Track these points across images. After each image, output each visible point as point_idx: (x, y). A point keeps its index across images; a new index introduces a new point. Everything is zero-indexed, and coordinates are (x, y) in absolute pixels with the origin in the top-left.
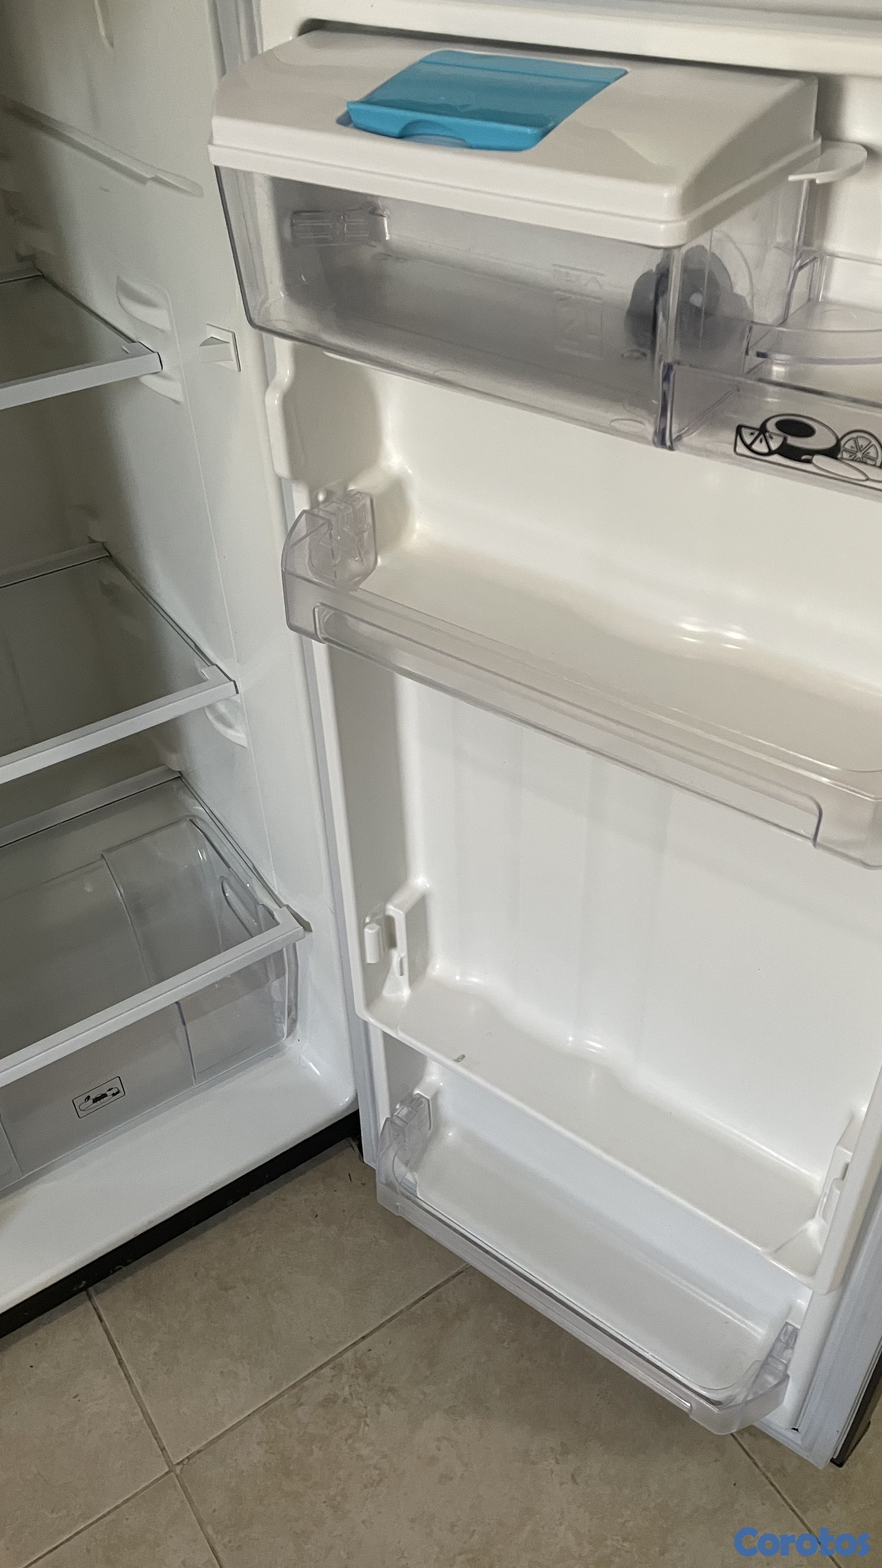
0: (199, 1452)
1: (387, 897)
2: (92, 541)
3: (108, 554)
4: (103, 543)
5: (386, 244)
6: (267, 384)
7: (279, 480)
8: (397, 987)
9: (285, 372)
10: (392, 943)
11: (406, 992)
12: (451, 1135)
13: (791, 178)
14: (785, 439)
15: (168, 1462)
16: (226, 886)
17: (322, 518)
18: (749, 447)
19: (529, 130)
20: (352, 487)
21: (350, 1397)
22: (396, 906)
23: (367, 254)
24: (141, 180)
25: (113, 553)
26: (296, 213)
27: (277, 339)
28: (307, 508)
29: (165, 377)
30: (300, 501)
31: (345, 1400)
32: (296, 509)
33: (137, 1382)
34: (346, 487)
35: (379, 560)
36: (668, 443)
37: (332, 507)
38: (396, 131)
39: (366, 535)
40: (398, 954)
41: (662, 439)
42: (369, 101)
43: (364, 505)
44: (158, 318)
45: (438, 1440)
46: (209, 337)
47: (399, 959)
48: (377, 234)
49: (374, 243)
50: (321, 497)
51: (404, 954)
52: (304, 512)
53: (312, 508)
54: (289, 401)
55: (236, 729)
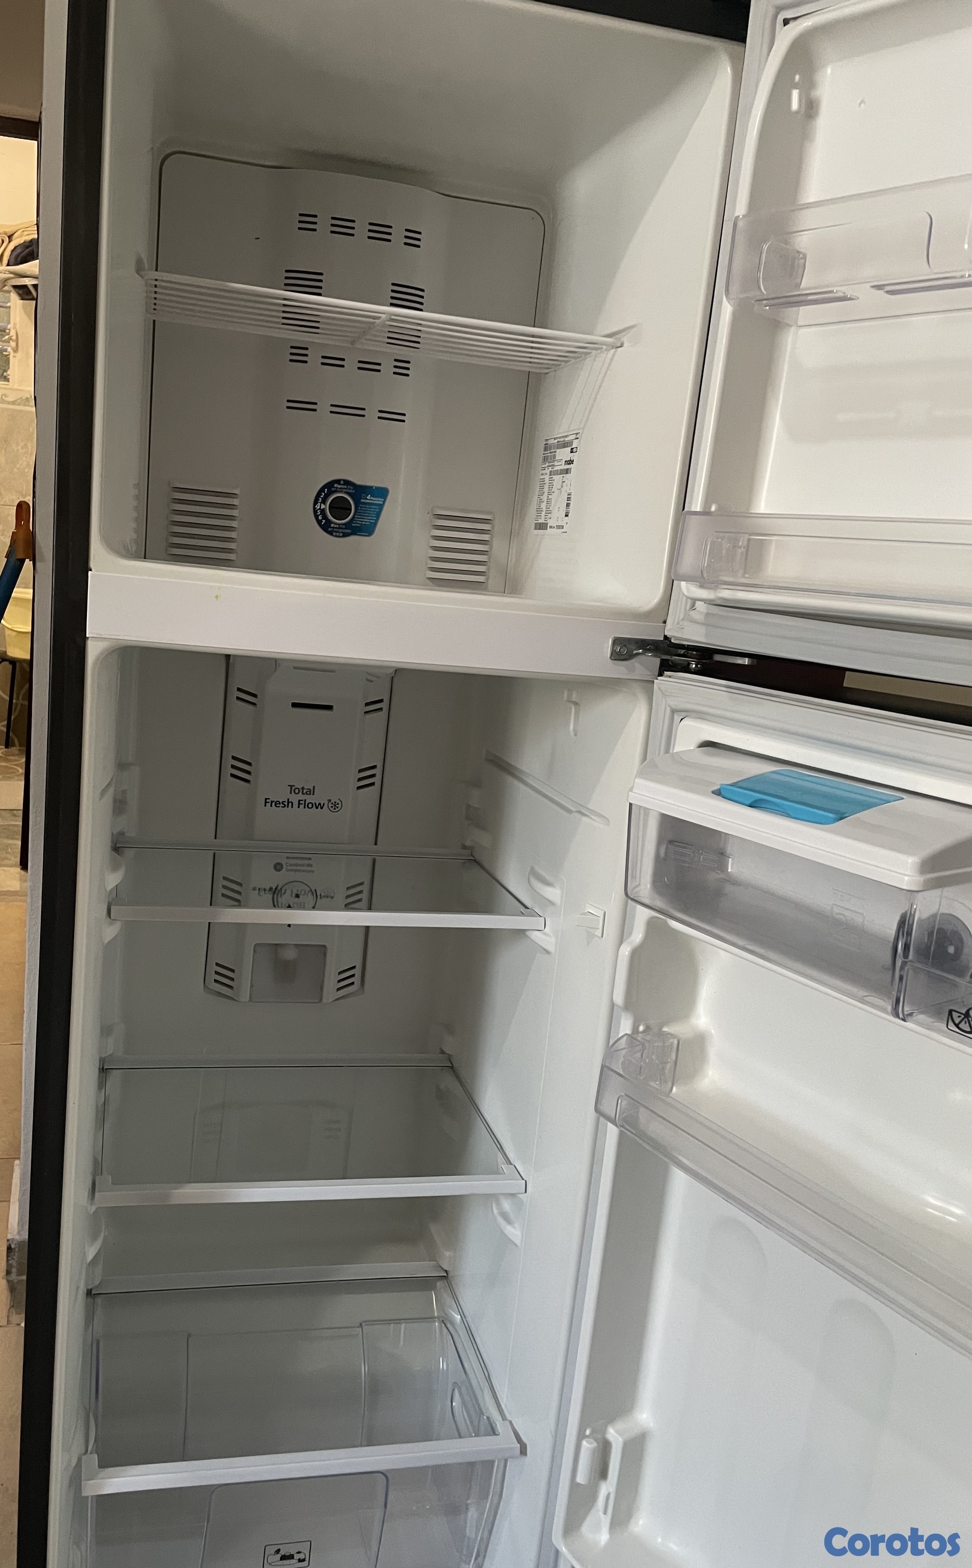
3: (451, 1065)
4: (449, 1055)
5: (728, 873)
6: (621, 942)
7: (612, 1005)
8: (598, 1527)
9: (637, 936)
16: (456, 1391)
17: (639, 1041)
18: (957, 1026)
19: (831, 815)
20: (665, 1029)
22: (616, 1432)
23: (713, 877)
24: (569, 811)
25: (455, 1065)
26: (671, 842)
27: (639, 907)
28: (629, 1032)
29: (545, 934)
30: (625, 1026)
32: (620, 1032)
34: (660, 1029)
35: (674, 1089)
36: (901, 1016)
37: (648, 1038)
38: (748, 802)
39: (668, 1066)
40: (607, 1489)
43: (672, 1044)
44: (552, 893)
46: (586, 911)
47: (606, 1495)
48: (723, 867)
49: (719, 872)
50: (641, 1028)
51: (612, 1492)
52: (626, 1034)
53: (633, 1033)
54: (635, 954)
55: (514, 1227)
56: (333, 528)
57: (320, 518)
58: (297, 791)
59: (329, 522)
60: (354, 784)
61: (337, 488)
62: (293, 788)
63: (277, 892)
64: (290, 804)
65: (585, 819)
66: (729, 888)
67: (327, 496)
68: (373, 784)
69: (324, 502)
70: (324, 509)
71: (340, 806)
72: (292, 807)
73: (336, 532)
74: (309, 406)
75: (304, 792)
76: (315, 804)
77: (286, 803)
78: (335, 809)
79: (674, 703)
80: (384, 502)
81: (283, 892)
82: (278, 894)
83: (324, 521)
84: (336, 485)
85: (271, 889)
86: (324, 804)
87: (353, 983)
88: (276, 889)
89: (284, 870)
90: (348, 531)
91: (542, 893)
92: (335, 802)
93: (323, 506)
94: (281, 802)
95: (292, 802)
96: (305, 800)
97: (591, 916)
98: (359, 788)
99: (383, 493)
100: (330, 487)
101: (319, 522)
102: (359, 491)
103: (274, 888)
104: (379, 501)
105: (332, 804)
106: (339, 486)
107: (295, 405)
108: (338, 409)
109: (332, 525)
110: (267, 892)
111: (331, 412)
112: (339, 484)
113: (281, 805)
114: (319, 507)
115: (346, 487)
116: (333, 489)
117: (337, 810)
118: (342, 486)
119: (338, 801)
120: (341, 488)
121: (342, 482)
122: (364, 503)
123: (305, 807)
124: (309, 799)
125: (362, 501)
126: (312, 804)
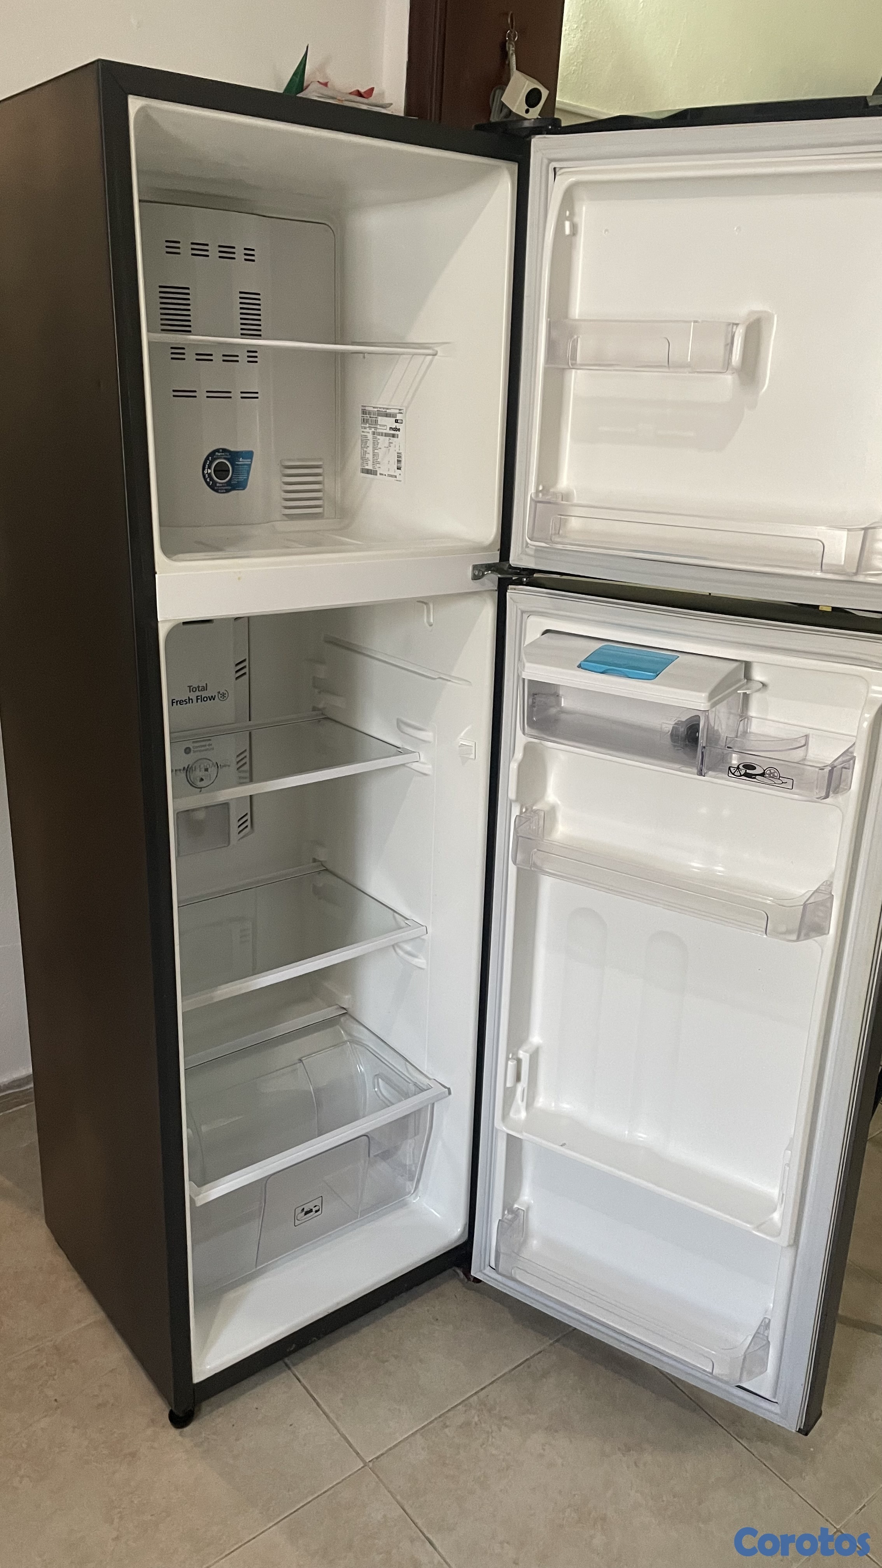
0: (382, 1455)
1: (519, 1048)
2: (315, 860)
3: (327, 869)
4: (321, 862)
5: (562, 707)
8: (518, 1111)
9: (519, 755)
10: (518, 1078)
11: (523, 1115)
12: (534, 1243)
13: (738, 692)
14: (746, 771)
15: (363, 1460)
16: (380, 1080)
18: (733, 774)
20: (536, 807)
21: (479, 1423)
22: (524, 1052)
23: (555, 710)
24: (430, 678)
25: (330, 867)
30: (515, 811)
31: (476, 1424)
32: (514, 814)
33: (331, 1415)
34: (532, 808)
36: (703, 775)
37: (528, 815)
39: (541, 827)
40: (521, 1087)
41: (700, 773)
42: (585, 660)
43: (540, 815)
44: (426, 735)
45: (543, 1445)
46: (461, 743)
47: (523, 1089)
48: (558, 703)
49: (557, 707)
50: (524, 810)
51: (525, 1085)
52: (517, 816)
53: (520, 814)
54: (520, 766)
55: (420, 958)
56: (218, 486)
57: (208, 480)
58: (194, 690)
59: (215, 483)
60: (233, 675)
61: (218, 455)
62: (191, 688)
63: (189, 770)
64: (191, 701)
65: (449, 683)
66: (563, 716)
67: (211, 463)
68: (245, 674)
69: (209, 468)
70: (210, 473)
71: (226, 695)
72: (192, 703)
73: (221, 490)
74: (190, 394)
75: (200, 690)
76: (209, 697)
77: (188, 701)
78: (223, 698)
79: (522, 607)
80: (251, 462)
81: (194, 769)
82: (190, 771)
83: (211, 482)
84: (217, 453)
85: (184, 768)
86: (215, 696)
87: (247, 826)
88: (188, 767)
89: (192, 751)
90: (230, 488)
91: (418, 736)
92: (223, 693)
93: (209, 471)
94: (184, 700)
95: (192, 699)
96: (201, 696)
97: (465, 748)
98: (237, 678)
99: (249, 455)
100: (213, 455)
101: (208, 484)
102: (233, 456)
103: (186, 767)
104: (247, 462)
105: (221, 694)
106: (219, 454)
107: (179, 393)
108: (213, 394)
109: (218, 485)
110: (181, 771)
111: (208, 397)
112: (219, 452)
113: (185, 703)
114: (206, 472)
115: (224, 454)
116: (215, 457)
117: (225, 698)
118: (222, 454)
119: (225, 692)
120: (221, 455)
121: (221, 450)
122: (238, 465)
123: (201, 701)
124: (204, 694)
125: (237, 463)
126: (207, 697)
